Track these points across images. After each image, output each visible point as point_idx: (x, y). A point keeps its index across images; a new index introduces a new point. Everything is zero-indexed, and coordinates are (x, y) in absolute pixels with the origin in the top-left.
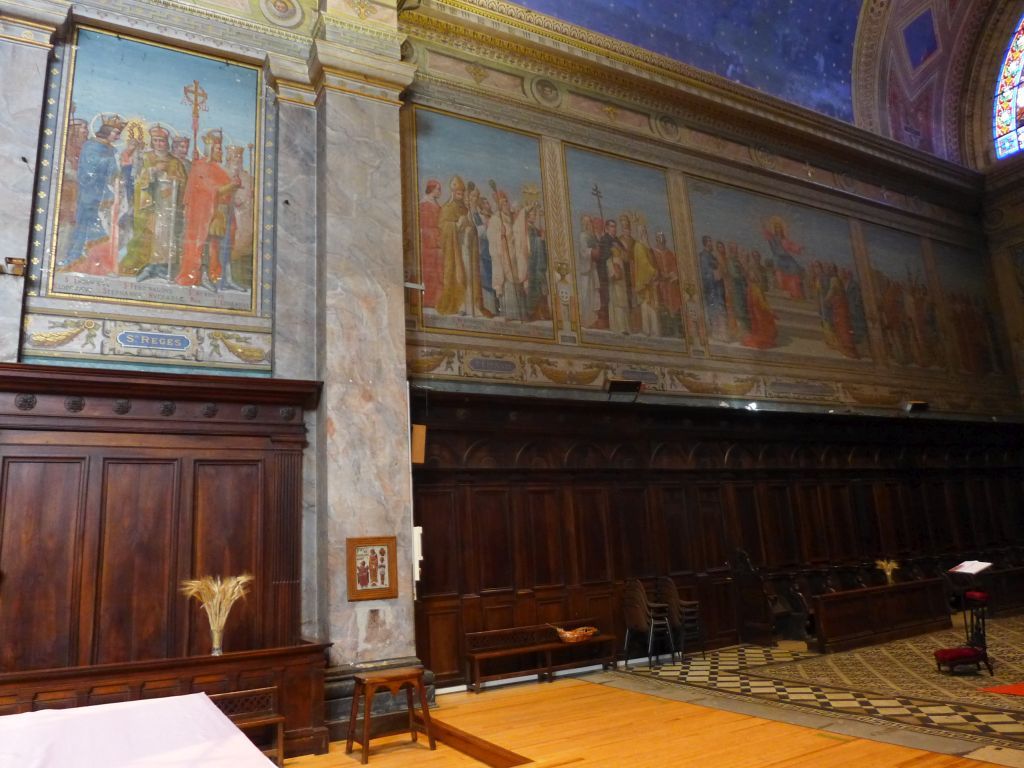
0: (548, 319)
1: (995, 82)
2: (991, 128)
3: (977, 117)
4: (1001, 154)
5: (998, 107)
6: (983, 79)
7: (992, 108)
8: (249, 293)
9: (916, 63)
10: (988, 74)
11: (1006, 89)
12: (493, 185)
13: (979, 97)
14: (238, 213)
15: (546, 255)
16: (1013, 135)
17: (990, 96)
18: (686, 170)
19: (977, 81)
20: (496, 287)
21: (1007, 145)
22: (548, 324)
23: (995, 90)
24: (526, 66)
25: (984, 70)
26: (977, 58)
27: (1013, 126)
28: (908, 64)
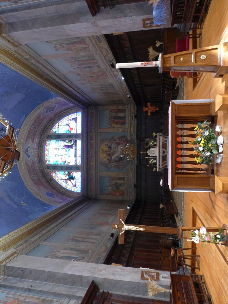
0: (89, 250)
1: (65, 188)
2: (74, 192)
3: (70, 194)
4: (80, 191)
5: (70, 190)
6: (63, 191)
7: (70, 191)
8: (55, 302)
9: (55, 197)
10: (63, 189)
11: (67, 187)
12: (48, 253)
13: (67, 192)
14: (27, 300)
15: (72, 248)
16: (77, 188)
17: (68, 190)
18: (61, 227)
19: (63, 192)
20: (77, 257)
21: (78, 190)
22: (90, 251)
23: (67, 189)
24: (19, 243)
25: (61, 190)
26: (59, 190)
27: (75, 188)
28: (54, 198)
